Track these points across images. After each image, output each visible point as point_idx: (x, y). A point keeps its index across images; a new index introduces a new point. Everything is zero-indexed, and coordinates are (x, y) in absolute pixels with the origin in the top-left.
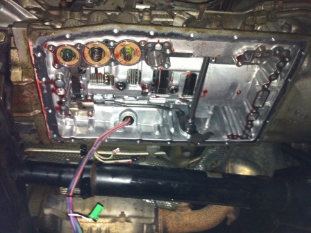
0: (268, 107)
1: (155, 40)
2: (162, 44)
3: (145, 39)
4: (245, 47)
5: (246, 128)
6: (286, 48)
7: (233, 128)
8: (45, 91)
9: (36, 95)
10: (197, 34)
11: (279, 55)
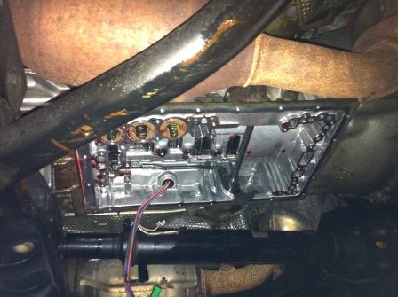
0: (313, 164)
1: (202, 116)
2: (208, 119)
3: (191, 115)
4: (290, 115)
5: (292, 184)
6: (331, 113)
7: (278, 185)
8: (85, 167)
9: (76, 171)
10: (243, 108)
11: (324, 120)
